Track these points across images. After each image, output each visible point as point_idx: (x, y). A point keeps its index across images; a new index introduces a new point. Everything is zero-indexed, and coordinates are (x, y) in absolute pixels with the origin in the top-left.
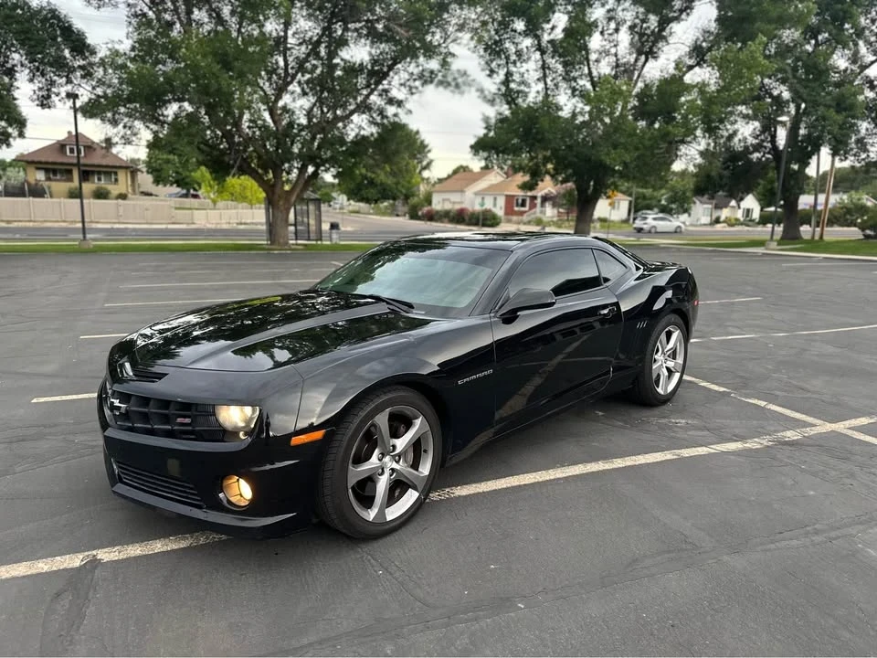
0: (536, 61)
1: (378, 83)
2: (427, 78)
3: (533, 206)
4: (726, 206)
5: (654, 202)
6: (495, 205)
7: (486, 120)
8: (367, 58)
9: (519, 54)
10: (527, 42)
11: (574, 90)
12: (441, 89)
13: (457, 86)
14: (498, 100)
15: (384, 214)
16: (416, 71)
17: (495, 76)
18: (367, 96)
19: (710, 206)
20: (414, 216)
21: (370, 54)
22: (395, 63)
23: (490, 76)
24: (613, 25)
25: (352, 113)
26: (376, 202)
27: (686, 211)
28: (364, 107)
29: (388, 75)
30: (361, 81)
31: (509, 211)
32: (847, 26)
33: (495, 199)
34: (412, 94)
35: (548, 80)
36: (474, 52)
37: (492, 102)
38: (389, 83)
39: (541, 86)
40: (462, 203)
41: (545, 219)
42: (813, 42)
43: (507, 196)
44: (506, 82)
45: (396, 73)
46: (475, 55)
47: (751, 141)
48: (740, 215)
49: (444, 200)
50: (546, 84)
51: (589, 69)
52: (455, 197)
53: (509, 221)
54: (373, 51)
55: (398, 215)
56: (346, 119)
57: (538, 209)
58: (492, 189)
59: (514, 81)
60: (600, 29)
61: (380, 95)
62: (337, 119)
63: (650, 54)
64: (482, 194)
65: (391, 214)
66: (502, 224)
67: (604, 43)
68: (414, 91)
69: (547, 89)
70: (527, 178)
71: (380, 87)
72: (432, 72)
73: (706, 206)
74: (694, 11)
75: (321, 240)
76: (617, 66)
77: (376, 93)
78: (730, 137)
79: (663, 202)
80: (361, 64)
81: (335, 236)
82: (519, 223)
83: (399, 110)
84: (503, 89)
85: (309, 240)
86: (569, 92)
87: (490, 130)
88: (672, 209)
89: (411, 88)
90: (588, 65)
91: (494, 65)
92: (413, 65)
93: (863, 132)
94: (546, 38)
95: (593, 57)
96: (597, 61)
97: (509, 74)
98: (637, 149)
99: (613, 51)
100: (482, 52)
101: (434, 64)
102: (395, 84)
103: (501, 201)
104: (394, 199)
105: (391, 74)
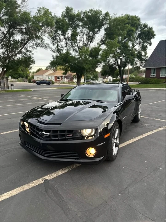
0: (64, 42)
1: (24, 46)
2: (38, 45)
3: (62, 79)
4: (105, 78)
5: (90, 78)
6: (52, 79)
7: (53, 56)
8: (20, 39)
9: (60, 40)
10: (62, 37)
11: (74, 49)
12: (41, 48)
13: (46, 47)
14: (56, 51)
15: (20, 82)
16: (35, 43)
17: (54, 45)
18: (21, 50)
19: (102, 78)
20: (30, 82)
21: (21, 38)
22: (28, 41)
23: (53, 45)
24: (82, 34)
25: (17, 54)
26: (17, 78)
27: (97, 80)
28: (20, 52)
29: (27, 44)
30: (19, 45)
31: (56, 80)
32: (131, 37)
33: (52, 77)
34: (33, 49)
35: (68, 47)
36: (49, 39)
37: (54, 52)
38: (27, 46)
39: (66, 48)
40: (43, 78)
41: (65, 82)
42: (124, 40)
43: (55, 76)
44: (57, 47)
45: (29, 43)
46: (49, 40)
47: (113, 63)
48: (108, 80)
49: (37, 77)
50: (67, 48)
51: (77, 44)
52: (41, 77)
53: (56, 83)
54: (22, 37)
55: (25, 82)
56: (15, 55)
57: (63, 80)
58: (50, 75)
59: (59, 47)
60: (79, 34)
61: (24, 49)
62: (13, 55)
63: (91, 41)
64: (48, 76)
65: (23, 82)
66: (55, 84)
67: (80, 38)
68: (34, 48)
69: (67, 49)
70: (64, 72)
71: (25, 47)
72: (39, 43)
73: (101, 78)
74: (100, 31)
75: (9, 89)
76: (84, 44)
77: (23, 48)
78: (109, 62)
79: (92, 78)
80: (18, 40)
81: (12, 88)
82: (59, 83)
83: (30, 53)
84: (57, 49)
85: (5, 89)
86: (73, 50)
87: (54, 59)
88: (94, 79)
89: (33, 47)
90: (77, 43)
91: (54, 42)
92: (33, 41)
93: (136, 61)
94: (66, 36)
95: (78, 41)
96: (79, 42)
97: (58, 45)
98: (92, 64)
99: (83, 40)
100: (51, 39)
101: (39, 41)
102: (29, 46)
103: (54, 78)
104: (23, 77)
105: (27, 43)
